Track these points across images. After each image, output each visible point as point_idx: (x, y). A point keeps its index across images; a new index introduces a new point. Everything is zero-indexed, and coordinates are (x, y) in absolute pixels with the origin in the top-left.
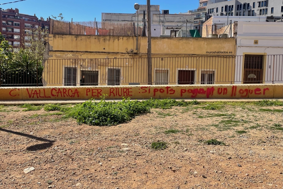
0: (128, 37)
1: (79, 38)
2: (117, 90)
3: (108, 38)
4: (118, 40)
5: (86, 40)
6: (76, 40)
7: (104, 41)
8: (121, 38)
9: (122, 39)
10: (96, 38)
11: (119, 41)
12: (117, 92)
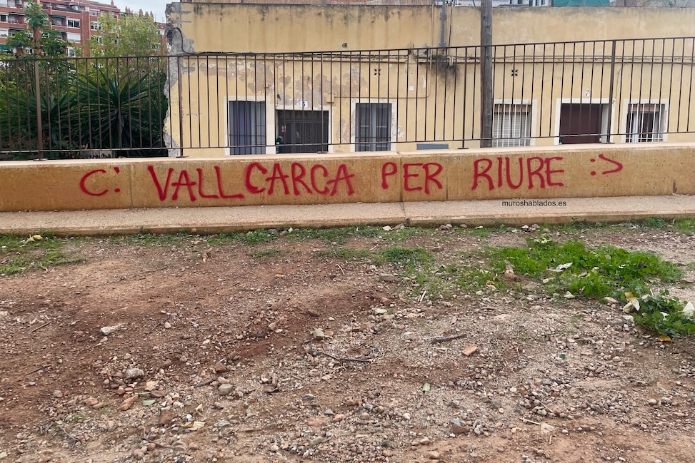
0: (415, 9)
1: (272, 14)
2: (504, 166)
3: (356, 12)
4: (387, 18)
5: (291, 20)
6: (263, 19)
7: (344, 21)
8: (395, 11)
9: (397, 15)
10: (319, 14)
11: (389, 20)
12: (504, 173)
